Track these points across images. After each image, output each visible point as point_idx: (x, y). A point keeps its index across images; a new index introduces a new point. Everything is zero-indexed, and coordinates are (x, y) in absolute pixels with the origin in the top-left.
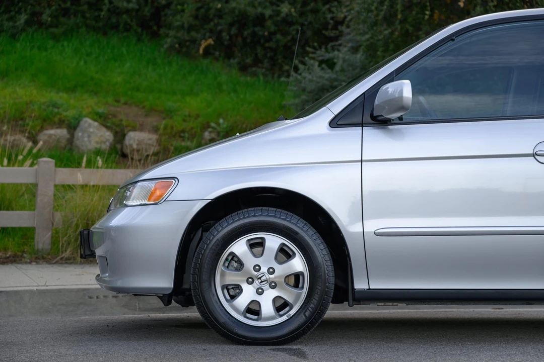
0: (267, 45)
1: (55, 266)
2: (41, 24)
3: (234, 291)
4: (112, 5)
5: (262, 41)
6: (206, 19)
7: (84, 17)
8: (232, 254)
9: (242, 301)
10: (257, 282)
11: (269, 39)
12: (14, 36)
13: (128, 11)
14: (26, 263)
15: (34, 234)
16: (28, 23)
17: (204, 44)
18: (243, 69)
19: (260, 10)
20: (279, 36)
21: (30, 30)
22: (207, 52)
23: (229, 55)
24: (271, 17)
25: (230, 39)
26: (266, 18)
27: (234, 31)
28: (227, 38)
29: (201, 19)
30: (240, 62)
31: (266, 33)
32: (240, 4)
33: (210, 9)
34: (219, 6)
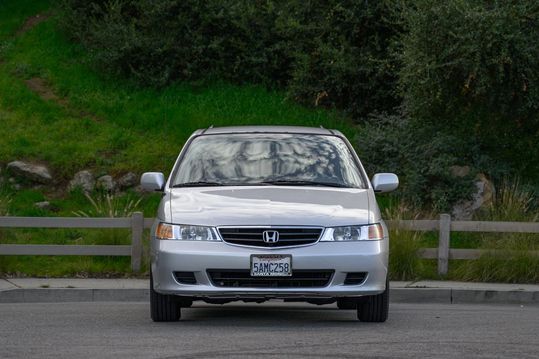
0: (373, 97)
2: (184, 77)
4: (243, 61)
5: (368, 94)
6: (322, 74)
7: (221, 69)
11: (374, 93)
12: (159, 89)
13: (257, 64)
14: (125, 278)
15: (130, 260)
16: (173, 77)
17: (319, 96)
18: (356, 116)
19: (361, 69)
20: (380, 90)
21: (173, 83)
22: (323, 101)
23: (343, 103)
24: (372, 74)
25: (343, 91)
26: (367, 76)
27: (345, 85)
28: (340, 90)
29: (318, 73)
30: (353, 111)
31: (370, 88)
32: (342, 64)
33: (324, 66)
34: (332, 62)
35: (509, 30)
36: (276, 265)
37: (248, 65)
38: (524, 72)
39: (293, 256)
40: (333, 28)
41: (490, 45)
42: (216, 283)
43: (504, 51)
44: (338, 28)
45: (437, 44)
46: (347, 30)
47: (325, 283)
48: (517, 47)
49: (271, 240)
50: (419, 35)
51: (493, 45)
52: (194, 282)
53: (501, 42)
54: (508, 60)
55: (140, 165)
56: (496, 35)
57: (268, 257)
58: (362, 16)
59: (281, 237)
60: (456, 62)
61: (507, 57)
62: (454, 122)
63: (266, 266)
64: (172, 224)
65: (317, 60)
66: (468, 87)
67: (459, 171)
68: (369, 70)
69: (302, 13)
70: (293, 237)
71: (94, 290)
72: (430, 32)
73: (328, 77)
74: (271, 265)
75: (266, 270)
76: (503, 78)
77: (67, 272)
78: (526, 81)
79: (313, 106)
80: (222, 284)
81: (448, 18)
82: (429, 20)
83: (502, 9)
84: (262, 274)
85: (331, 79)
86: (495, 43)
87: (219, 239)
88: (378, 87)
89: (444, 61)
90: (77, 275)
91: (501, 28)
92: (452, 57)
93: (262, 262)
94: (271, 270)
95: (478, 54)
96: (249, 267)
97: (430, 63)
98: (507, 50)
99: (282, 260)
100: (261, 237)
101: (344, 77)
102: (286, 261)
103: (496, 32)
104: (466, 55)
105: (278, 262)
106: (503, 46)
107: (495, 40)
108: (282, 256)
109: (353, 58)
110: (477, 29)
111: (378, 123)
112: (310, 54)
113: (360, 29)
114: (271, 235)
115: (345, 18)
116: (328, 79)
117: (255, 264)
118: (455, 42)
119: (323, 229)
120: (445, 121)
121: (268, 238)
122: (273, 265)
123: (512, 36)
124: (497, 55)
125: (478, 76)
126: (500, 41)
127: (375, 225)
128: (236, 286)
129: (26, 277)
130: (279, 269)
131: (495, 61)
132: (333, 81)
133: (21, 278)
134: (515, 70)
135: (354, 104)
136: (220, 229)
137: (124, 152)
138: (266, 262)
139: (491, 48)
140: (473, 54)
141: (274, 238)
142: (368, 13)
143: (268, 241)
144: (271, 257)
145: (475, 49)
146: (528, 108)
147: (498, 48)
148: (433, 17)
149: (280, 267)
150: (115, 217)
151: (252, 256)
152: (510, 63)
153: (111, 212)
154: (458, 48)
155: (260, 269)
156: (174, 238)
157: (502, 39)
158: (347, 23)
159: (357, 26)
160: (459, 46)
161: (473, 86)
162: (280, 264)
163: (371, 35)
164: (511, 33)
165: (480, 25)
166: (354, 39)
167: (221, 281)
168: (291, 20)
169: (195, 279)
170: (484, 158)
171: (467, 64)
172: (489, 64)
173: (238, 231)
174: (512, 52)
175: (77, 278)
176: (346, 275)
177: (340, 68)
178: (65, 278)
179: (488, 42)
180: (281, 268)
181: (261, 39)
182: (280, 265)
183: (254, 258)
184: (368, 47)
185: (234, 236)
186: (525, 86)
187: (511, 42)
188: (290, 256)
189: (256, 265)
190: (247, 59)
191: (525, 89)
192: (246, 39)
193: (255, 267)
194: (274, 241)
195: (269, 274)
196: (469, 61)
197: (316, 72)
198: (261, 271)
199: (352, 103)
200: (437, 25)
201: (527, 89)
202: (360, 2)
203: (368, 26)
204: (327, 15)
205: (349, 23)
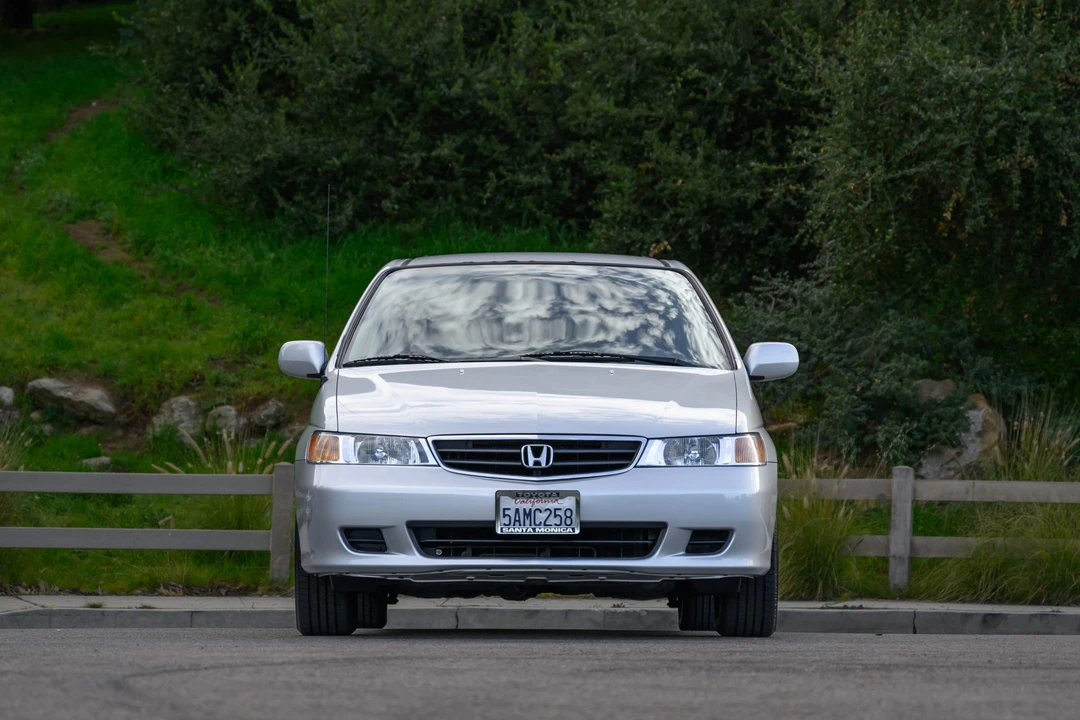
0: (761, 252)
2: (384, 216)
4: (502, 182)
5: (752, 244)
7: (459, 200)
11: (764, 243)
12: (334, 238)
13: (531, 190)
15: (269, 558)
16: (361, 215)
17: (654, 251)
19: (738, 193)
20: (776, 237)
21: (362, 228)
24: (759, 204)
25: (701, 241)
26: (749, 207)
27: (705, 227)
28: (697, 238)
29: (652, 204)
30: (722, 282)
31: (756, 232)
32: (700, 183)
33: (663, 190)
34: (680, 182)
35: (1031, 103)
36: (548, 512)
37: (512, 191)
38: (1063, 188)
39: (582, 494)
40: (681, 112)
41: (992, 133)
42: (426, 549)
43: (1022, 145)
44: (690, 113)
45: (886, 132)
46: (709, 117)
47: (646, 551)
48: (1048, 136)
49: (537, 463)
50: (849, 115)
51: (999, 132)
52: (382, 548)
53: (1016, 127)
54: (1029, 161)
56: (1006, 112)
57: (531, 497)
58: (738, 89)
59: (557, 457)
60: (925, 167)
61: (1027, 155)
62: (923, 291)
63: (527, 514)
64: (338, 433)
65: (650, 179)
66: (949, 218)
67: (932, 390)
68: (753, 197)
69: (619, 85)
70: (583, 457)
71: (192, 612)
72: (873, 110)
73: (672, 211)
74: (537, 512)
75: (527, 522)
76: (1020, 200)
77: (141, 584)
78: (1067, 207)
80: (439, 552)
81: (909, 81)
82: (872, 84)
83: (1017, 59)
84: (518, 530)
85: (677, 216)
86: (1004, 127)
87: (432, 461)
88: (771, 231)
89: (900, 167)
90: (162, 590)
91: (1015, 98)
92: (918, 158)
93: (520, 506)
94: (537, 523)
95: (968, 152)
96: (492, 517)
97: (872, 170)
98: (1027, 142)
99: (560, 501)
100: (517, 457)
101: (704, 212)
102: (568, 503)
103: (1005, 106)
104: (946, 152)
105: (552, 505)
106: (1018, 135)
107: (1003, 123)
108: (559, 495)
109: (720, 173)
110: (967, 101)
111: (770, 294)
112: (635, 167)
113: (736, 116)
114: (537, 452)
115: (704, 94)
116: (672, 216)
117: (504, 509)
118: (922, 128)
119: (644, 441)
120: (905, 289)
121: (531, 459)
122: (541, 511)
123: (1037, 114)
124: (1007, 153)
125: (970, 195)
126: (1013, 124)
127: (749, 436)
128: (466, 557)
129: (57, 594)
130: (553, 520)
131: (1003, 163)
132: (681, 221)
133: (48, 594)
134: (1044, 184)
135: (725, 266)
136: (434, 442)
138: (528, 506)
139: (996, 139)
140: (960, 151)
141: (543, 459)
142: (752, 82)
143: (531, 464)
144: (537, 496)
145: (963, 141)
146: (1070, 260)
147: (1008, 139)
148: (878, 79)
149: (556, 516)
150: (238, 473)
151: (499, 494)
152: (1033, 170)
153: (230, 463)
154: (928, 141)
155: (515, 521)
156: (341, 461)
157: (1016, 121)
158: (710, 103)
159: (729, 110)
160: (931, 136)
161: (959, 212)
162: (555, 510)
164: (1034, 109)
165: (973, 93)
167: (436, 545)
168: (597, 97)
169: (384, 543)
170: (985, 362)
171: (947, 172)
172: (991, 169)
173: (471, 445)
174: (1039, 146)
175: (162, 594)
176: (688, 534)
177: (695, 193)
178: (137, 595)
179: (989, 126)
180: (558, 518)
181: (537, 139)
182: (555, 512)
183: (502, 498)
184: (752, 150)
185: (463, 456)
186: (1065, 217)
187: (1037, 127)
188: (576, 494)
189: (507, 512)
190: (509, 177)
191: (1063, 223)
192: (508, 138)
193: (505, 516)
194: (544, 465)
195: (534, 530)
196: (951, 164)
197: (647, 203)
198: (517, 523)
199: (721, 263)
200: (887, 96)
201: (1068, 222)
202: (735, 62)
203: (751, 108)
204: (669, 88)
205: (713, 103)
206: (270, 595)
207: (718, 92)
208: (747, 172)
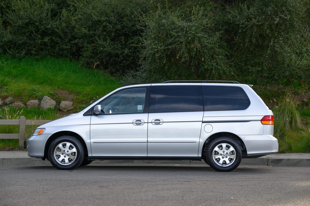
0: (120, 64)
1: (25, 152)
2: (31, 54)
3: (59, 156)
5: (118, 63)
6: (97, 54)
7: (49, 51)
8: (58, 147)
9: (60, 159)
10: (64, 154)
11: (121, 62)
12: (20, 59)
13: (67, 49)
14: (16, 150)
15: (19, 141)
16: (26, 54)
17: (96, 64)
18: (112, 73)
19: (116, 51)
20: (124, 61)
21: (27, 57)
22: (98, 67)
23: (106, 68)
24: (121, 54)
25: (106, 62)
26: (119, 55)
27: (107, 59)
28: (105, 61)
29: (95, 53)
30: (111, 71)
31: (120, 60)
32: (108, 49)
33: (98, 50)
34: (102, 49)
35: (198, 32)
37: (62, 50)
38: (203, 52)
40: (102, 33)
41: (190, 38)
43: (196, 42)
44: (104, 33)
45: (163, 38)
46: (108, 34)
48: (202, 40)
50: (154, 34)
53: (195, 37)
55: (14, 93)
56: (192, 34)
58: (116, 28)
60: (173, 46)
61: (198, 44)
65: (94, 48)
66: (178, 58)
68: (120, 52)
69: (87, 26)
71: (3, 159)
72: (159, 32)
73: (100, 55)
78: (204, 56)
79: (92, 68)
82: (159, 27)
85: (101, 56)
86: (192, 38)
88: (123, 60)
89: (167, 46)
91: (195, 31)
92: (171, 44)
95: (184, 43)
97: (161, 46)
98: (198, 41)
101: (107, 56)
103: (193, 33)
104: (178, 43)
106: (195, 39)
107: (192, 36)
109: (112, 47)
110: (183, 31)
111: (130, 75)
112: (91, 45)
113: (115, 34)
115: (108, 29)
116: (100, 56)
118: (172, 37)
120: (163, 74)
123: (200, 34)
124: (193, 43)
125: (183, 53)
126: (194, 37)
131: (192, 46)
132: (102, 57)
134: (199, 51)
135: (111, 68)
137: (6, 87)
139: (190, 40)
140: (182, 43)
142: (119, 27)
145: (183, 40)
146: (205, 69)
147: (193, 40)
148: (160, 25)
150: (9, 119)
153: (7, 116)
158: (109, 31)
159: (114, 33)
160: (174, 39)
161: (180, 58)
163: (119, 37)
165: (185, 29)
166: (112, 39)
168: (83, 29)
171: (179, 47)
172: (188, 48)
174: (200, 42)
177: (106, 51)
179: (189, 37)
181: (67, 38)
184: (118, 42)
186: (203, 59)
187: (199, 37)
190: (61, 46)
191: (203, 60)
192: (60, 38)
196: (179, 46)
197: (93, 53)
199: (110, 67)
200: (163, 29)
201: (204, 60)
202: (115, 22)
203: (119, 33)
204: (99, 28)
205: (110, 31)
206: (19, 151)
207: (111, 28)
208: (118, 47)
